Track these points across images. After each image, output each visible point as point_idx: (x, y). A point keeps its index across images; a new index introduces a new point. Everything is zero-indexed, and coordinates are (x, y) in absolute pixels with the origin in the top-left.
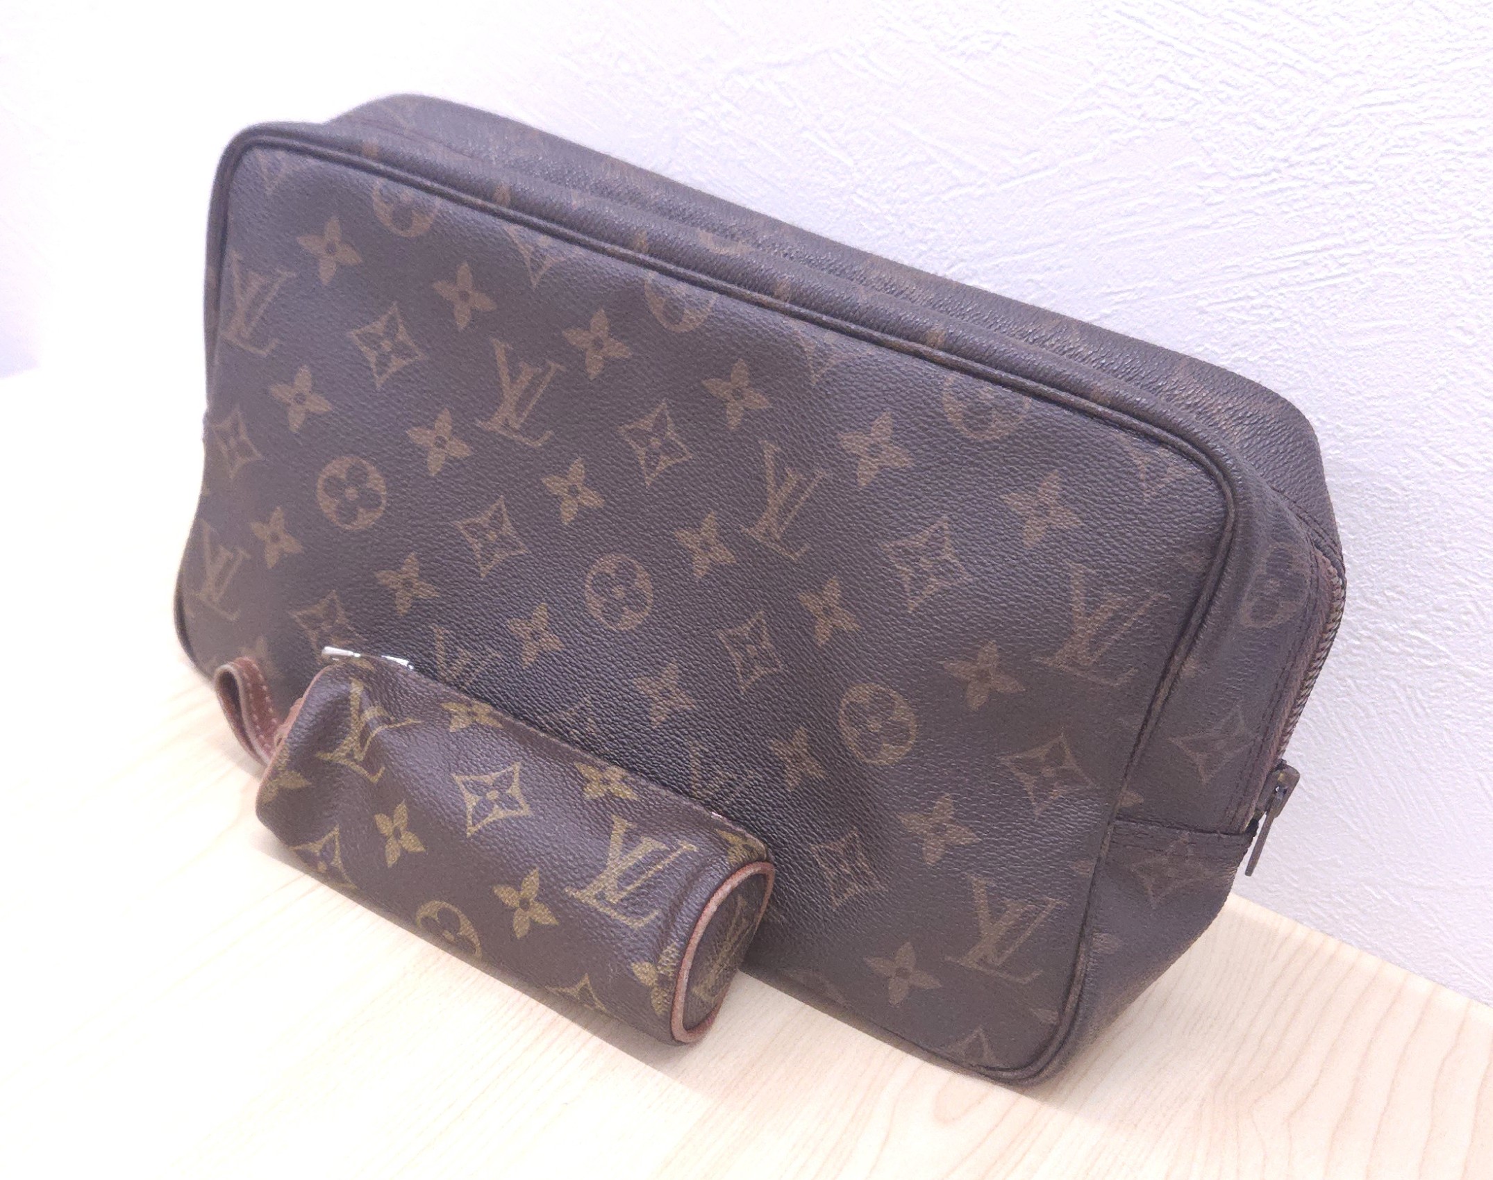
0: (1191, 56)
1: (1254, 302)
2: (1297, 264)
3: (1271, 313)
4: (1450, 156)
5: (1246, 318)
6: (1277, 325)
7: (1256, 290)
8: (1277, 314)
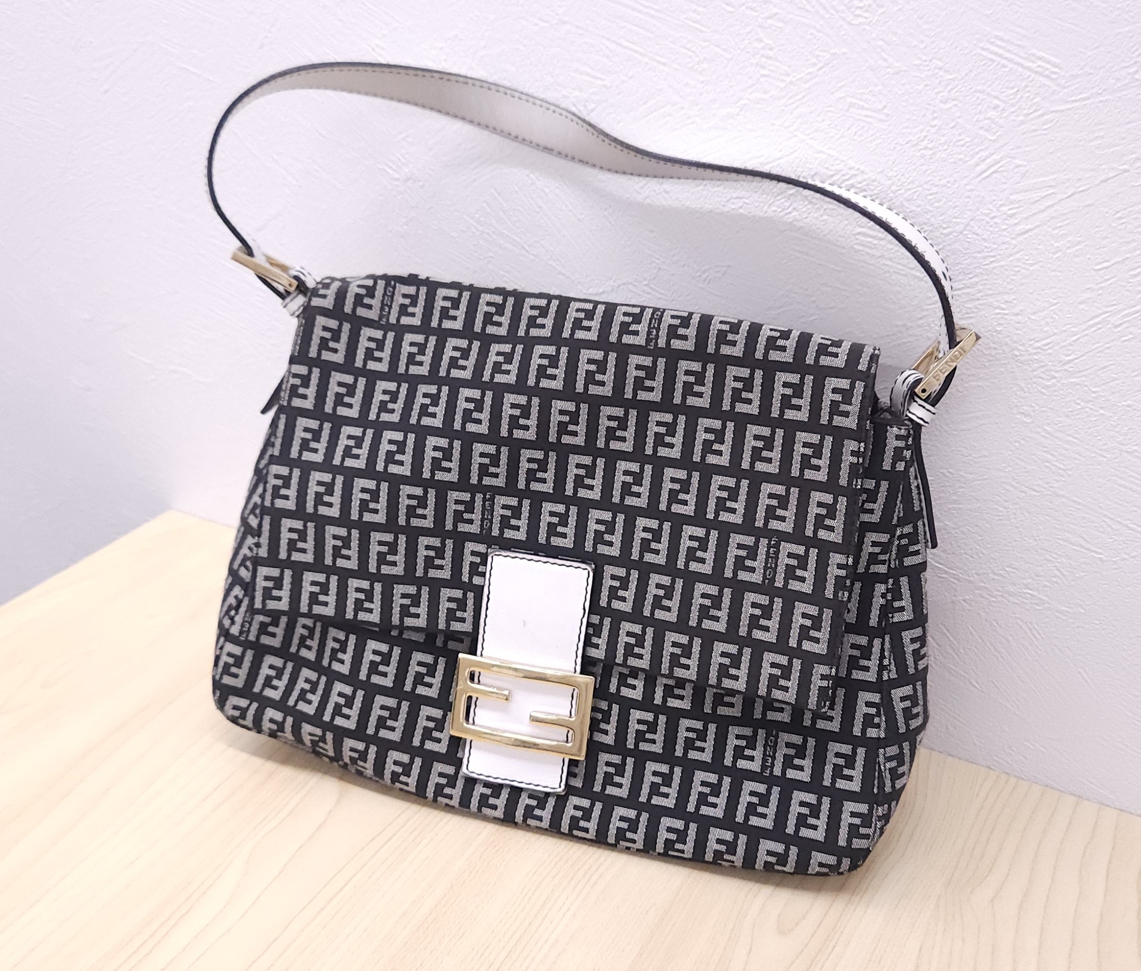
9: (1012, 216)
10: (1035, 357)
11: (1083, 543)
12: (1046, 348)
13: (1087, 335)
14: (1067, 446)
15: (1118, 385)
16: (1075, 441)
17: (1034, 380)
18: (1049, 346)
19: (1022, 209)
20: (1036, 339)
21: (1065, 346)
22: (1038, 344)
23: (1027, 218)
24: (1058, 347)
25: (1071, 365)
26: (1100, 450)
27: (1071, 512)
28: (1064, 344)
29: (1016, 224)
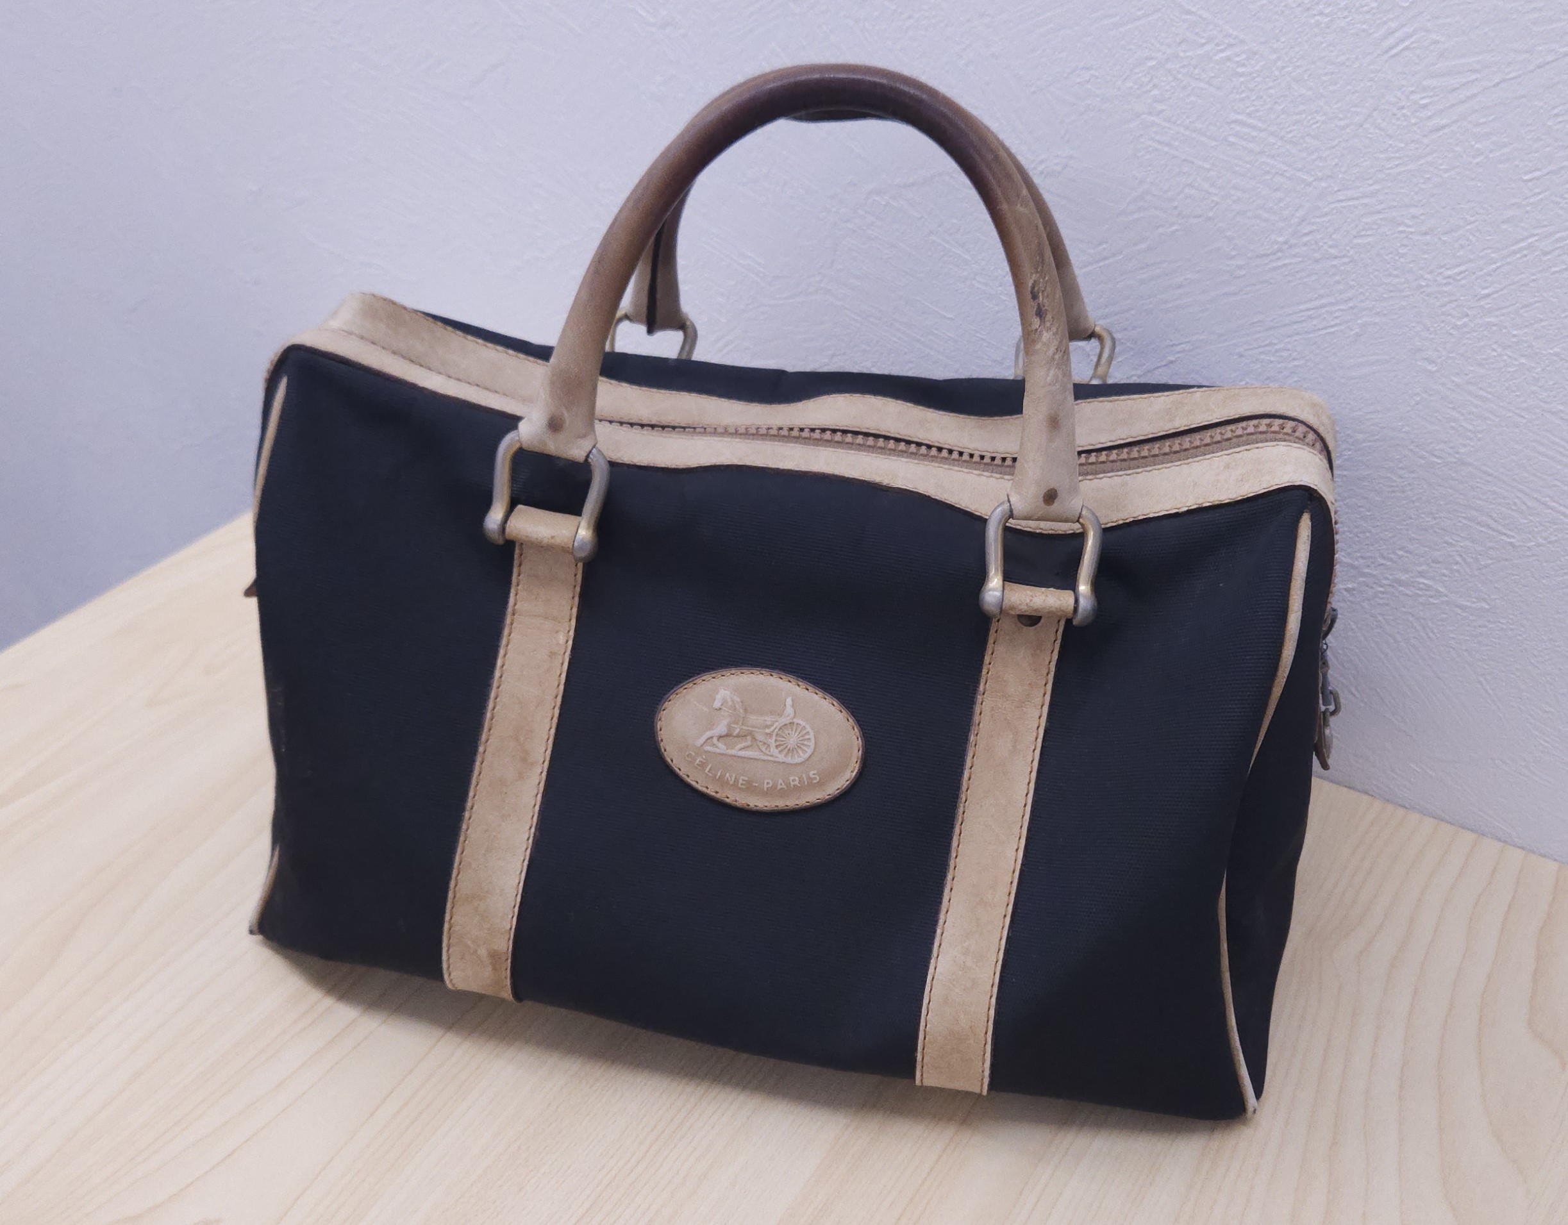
9: (1425, 106)
10: (1445, 289)
11: (1491, 522)
12: (1458, 278)
13: (1508, 263)
14: (1479, 403)
15: (1543, 327)
16: (1489, 396)
17: (1443, 317)
18: (1463, 275)
19: (1438, 98)
20: (1448, 267)
21: (1481, 276)
22: (1449, 273)
23: (1442, 111)
24: (1474, 277)
25: (1488, 301)
26: (1518, 408)
27: (1478, 485)
28: (1482, 273)
29: (1429, 118)
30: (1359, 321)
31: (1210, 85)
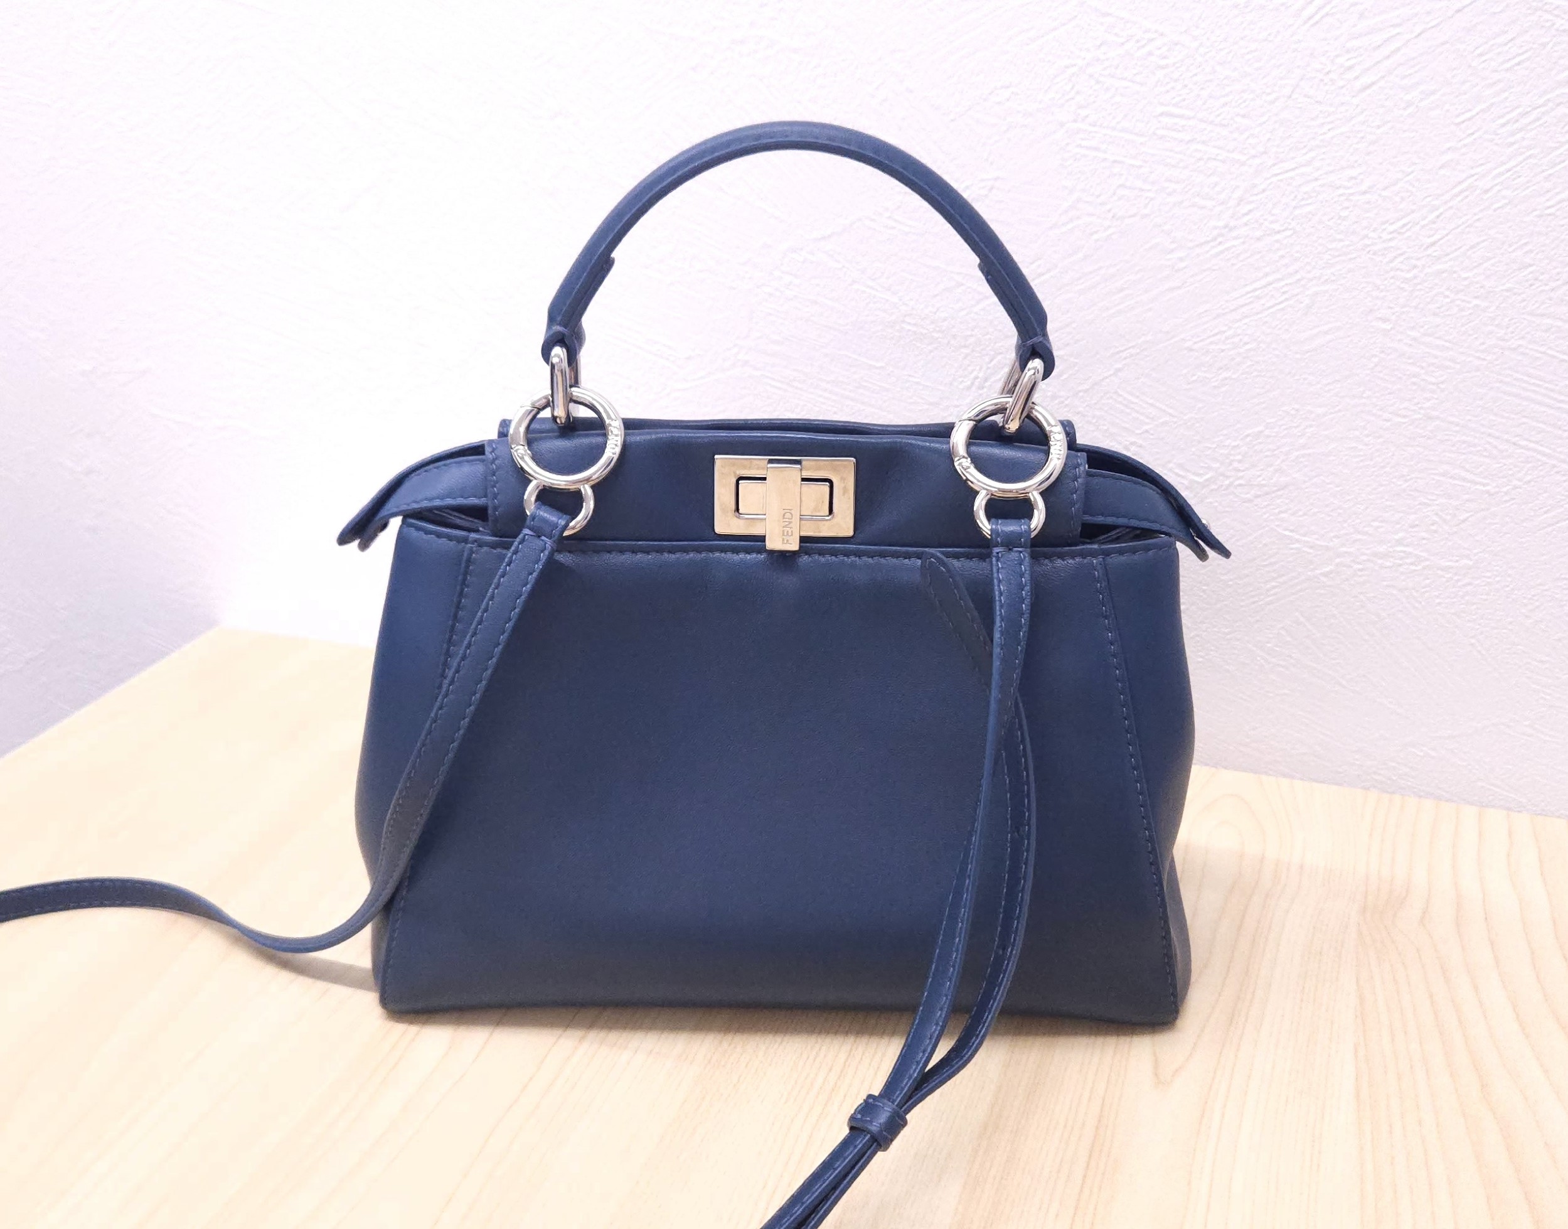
0: (1141, 167)
1: (1227, 334)
2: (1251, 300)
3: (1241, 340)
4: (1342, 198)
5: (1223, 347)
6: (1248, 347)
7: (1226, 325)
8: (1246, 339)
9: (1351, 67)
10: (1392, 244)
12: (1402, 231)
13: (1451, 208)
14: (1438, 353)
15: (1492, 265)
16: (1447, 344)
17: (1392, 273)
18: (1407, 227)
20: (1390, 222)
21: (1427, 225)
22: (1391, 228)
23: (1369, 68)
24: (1418, 227)
25: (1434, 248)
26: (1478, 351)
28: (1426, 222)
29: (1356, 78)
30: (1307, 293)
31: (1133, 82)
